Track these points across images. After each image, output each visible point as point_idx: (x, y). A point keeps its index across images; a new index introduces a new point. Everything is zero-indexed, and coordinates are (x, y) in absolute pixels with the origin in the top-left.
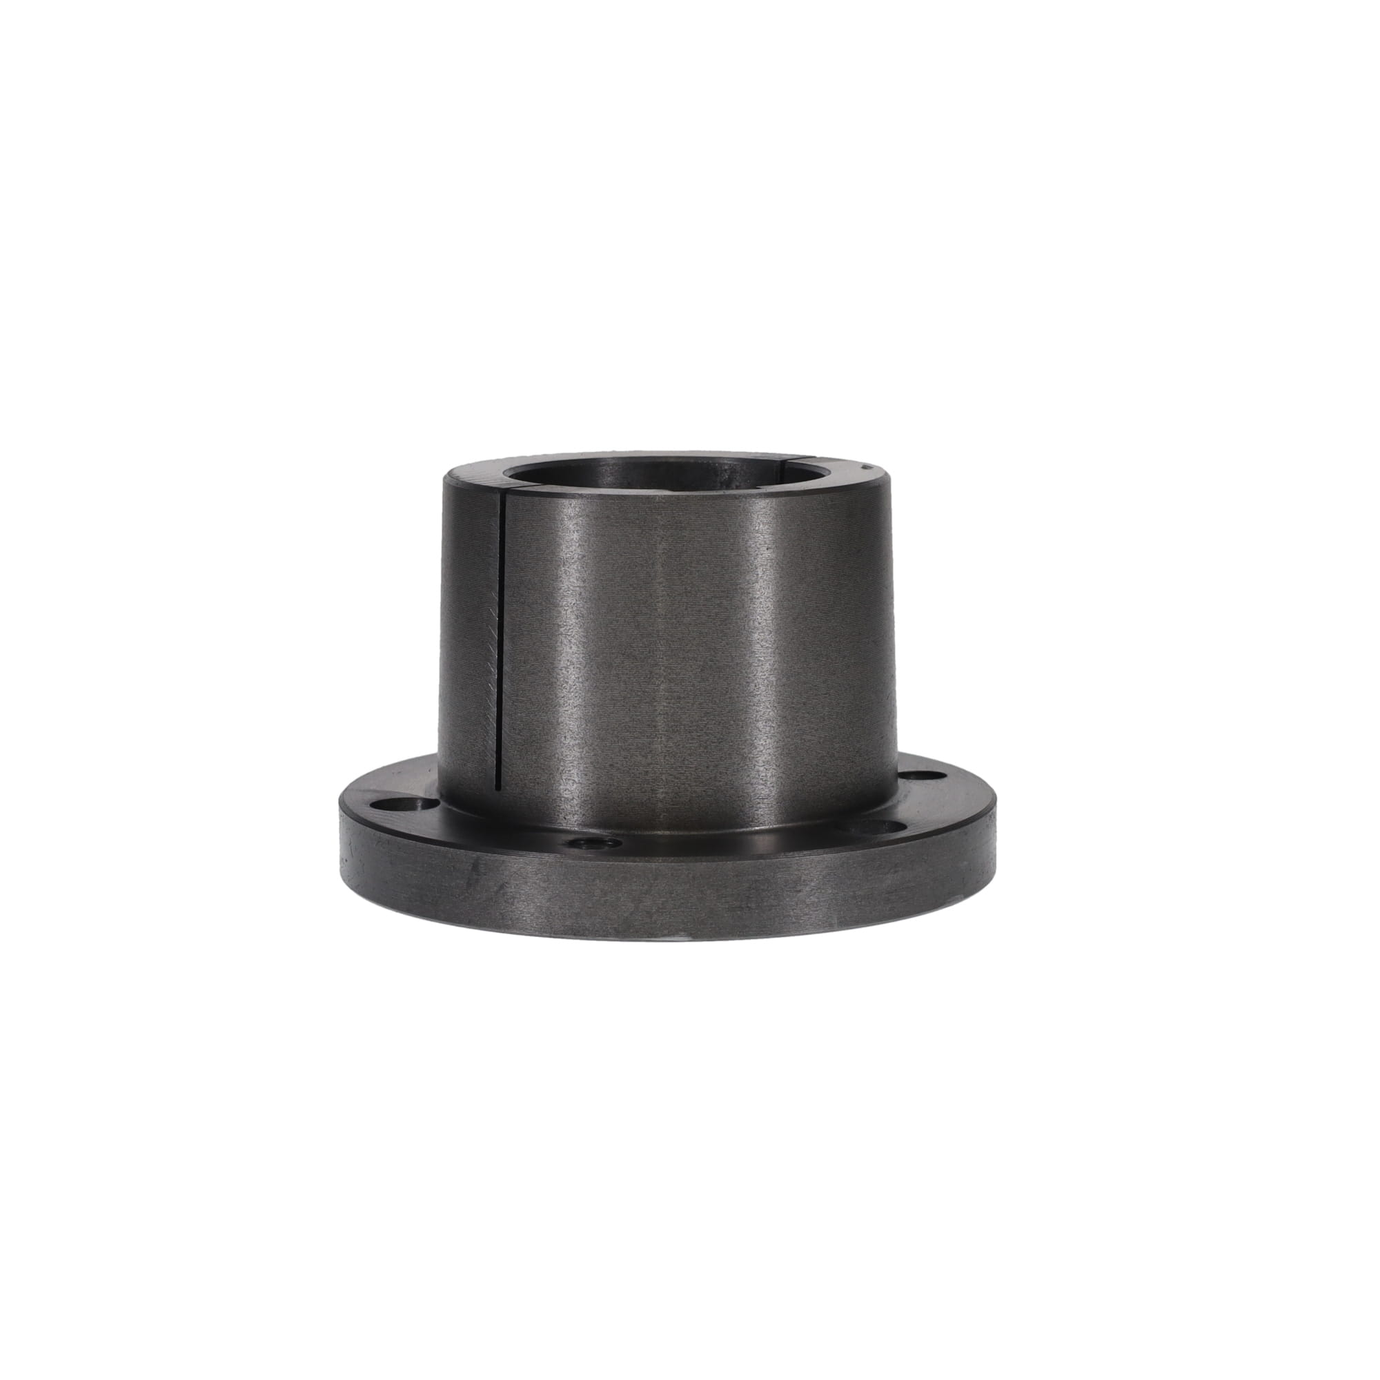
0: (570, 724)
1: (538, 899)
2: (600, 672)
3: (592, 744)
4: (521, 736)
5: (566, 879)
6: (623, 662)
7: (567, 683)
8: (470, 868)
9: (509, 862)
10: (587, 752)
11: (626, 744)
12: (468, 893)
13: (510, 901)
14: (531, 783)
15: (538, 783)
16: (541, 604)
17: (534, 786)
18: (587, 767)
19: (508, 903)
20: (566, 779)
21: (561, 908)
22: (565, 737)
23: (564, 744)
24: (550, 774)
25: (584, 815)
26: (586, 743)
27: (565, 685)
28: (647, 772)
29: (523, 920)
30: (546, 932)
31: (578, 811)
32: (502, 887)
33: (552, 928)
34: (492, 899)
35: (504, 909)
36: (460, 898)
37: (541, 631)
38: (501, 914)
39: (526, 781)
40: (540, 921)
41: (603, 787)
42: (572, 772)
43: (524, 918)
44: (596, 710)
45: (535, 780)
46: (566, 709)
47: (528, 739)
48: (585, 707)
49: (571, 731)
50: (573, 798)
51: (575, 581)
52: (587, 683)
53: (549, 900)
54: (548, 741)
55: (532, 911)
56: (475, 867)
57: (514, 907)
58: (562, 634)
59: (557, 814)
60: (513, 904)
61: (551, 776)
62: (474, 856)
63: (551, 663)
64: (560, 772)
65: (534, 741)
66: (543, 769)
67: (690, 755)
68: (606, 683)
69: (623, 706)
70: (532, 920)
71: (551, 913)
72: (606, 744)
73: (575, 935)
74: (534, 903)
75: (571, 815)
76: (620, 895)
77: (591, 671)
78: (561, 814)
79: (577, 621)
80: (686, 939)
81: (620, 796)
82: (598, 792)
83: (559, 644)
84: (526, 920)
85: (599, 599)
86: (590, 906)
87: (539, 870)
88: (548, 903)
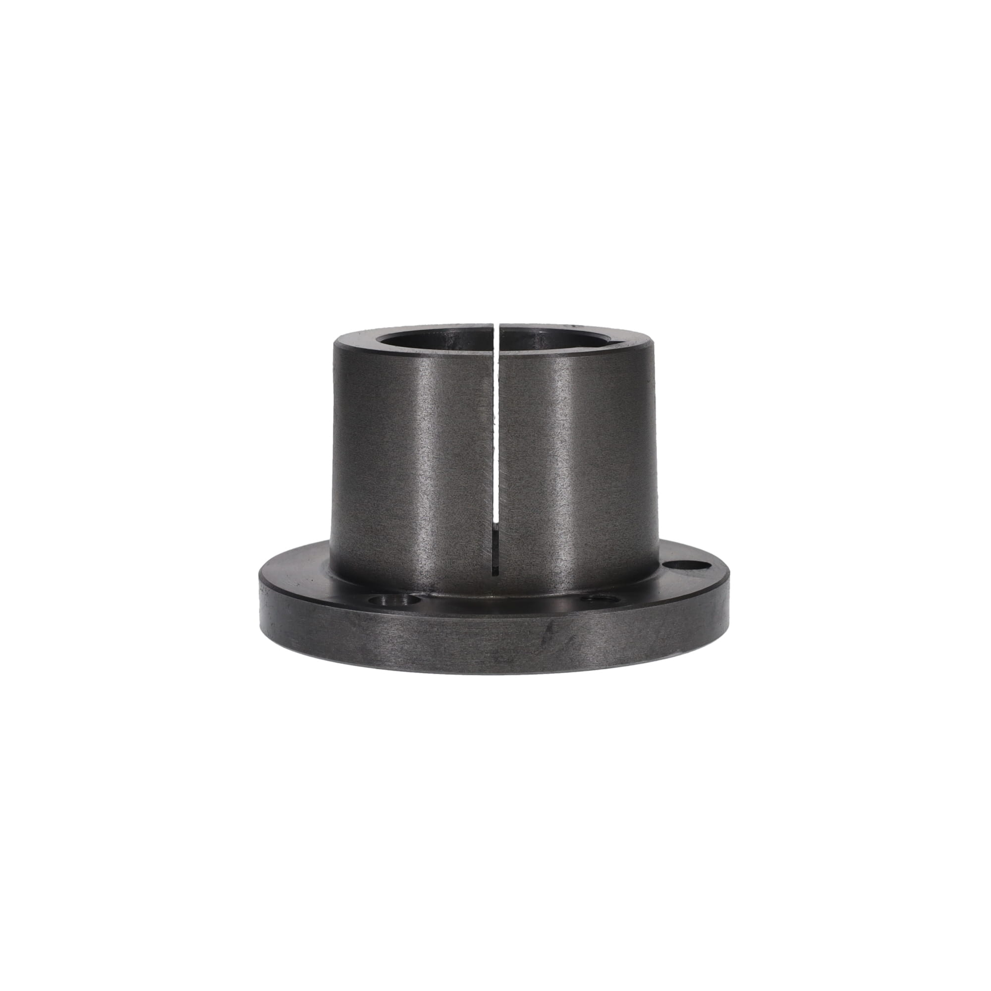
0: (558, 519)
1: (598, 642)
2: (578, 479)
3: (574, 531)
4: (518, 533)
5: (617, 625)
6: (591, 470)
7: (555, 490)
8: (545, 630)
9: (578, 620)
10: (570, 537)
11: (595, 528)
12: (542, 648)
13: (577, 648)
14: (528, 566)
15: (534, 565)
16: (534, 436)
17: (531, 568)
18: (570, 548)
19: (576, 650)
20: (555, 560)
21: (613, 647)
22: (554, 529)
23: (554, 534)
24: (543, 557)
25: (568, 582)
26: (569, 531)
27: (554, 491)
28: (606, 546)
29: (587, 660)
30: (602, 666)
31: (564, 580)
32: (571, 639)
33: (607, 662)
34: (563, 649)
35: (573, 654)
36: (536, 653)
37: (534, 455)
38: (570, 658)
39: (523, 565)
40: (599, 658)
41: (581, 561)
42: (560, 553)
43: (588, 659)
44: (576, 506)
45: (531, 563)
46: (555, 509)
47: (524, 535)
48: (568, 505)
49: (559, 524)
50: (561, 572)
51: (560, 416)
52: (569, 488)
53: (606, 642)
54: (542, 533)
55: (594, 652)
56: (549, 628)
57: (580, 652)
58: (550, 455)
59: (549, 585)
60: (579, 650)
61: (544, 558)
62: (549, 620)
63: (543, 477)
64: (551, 554)
65: (529, 535)
66: (538, 555)
67: (626, 530)
68: (582, 486)
69: (593, 501)
70: (593, 659)
71: (607, 651)
72: (582, 530)
73: (622, 664)
74: (595, 646)
75: (560, 584)
76: (648, 630)
77: (572, 479)
78: (552, 584)
79: (561, 445)
80: (680, 653)
81: (592, 565)
82: (578, 565)
83: (548, 463)
84: (589, 660)
85: (577, 427)
86: (631, 641)
87: (599, 622)
88: (605, 645)
